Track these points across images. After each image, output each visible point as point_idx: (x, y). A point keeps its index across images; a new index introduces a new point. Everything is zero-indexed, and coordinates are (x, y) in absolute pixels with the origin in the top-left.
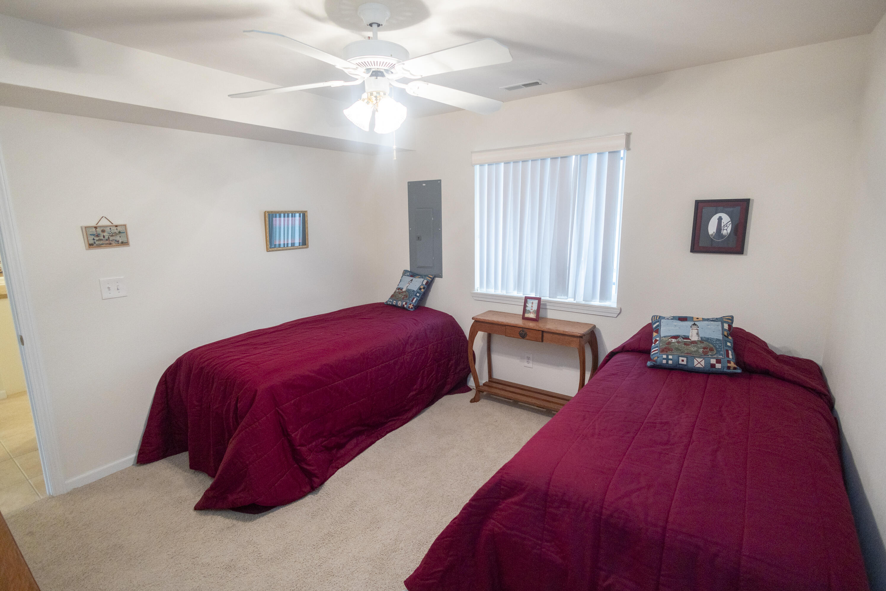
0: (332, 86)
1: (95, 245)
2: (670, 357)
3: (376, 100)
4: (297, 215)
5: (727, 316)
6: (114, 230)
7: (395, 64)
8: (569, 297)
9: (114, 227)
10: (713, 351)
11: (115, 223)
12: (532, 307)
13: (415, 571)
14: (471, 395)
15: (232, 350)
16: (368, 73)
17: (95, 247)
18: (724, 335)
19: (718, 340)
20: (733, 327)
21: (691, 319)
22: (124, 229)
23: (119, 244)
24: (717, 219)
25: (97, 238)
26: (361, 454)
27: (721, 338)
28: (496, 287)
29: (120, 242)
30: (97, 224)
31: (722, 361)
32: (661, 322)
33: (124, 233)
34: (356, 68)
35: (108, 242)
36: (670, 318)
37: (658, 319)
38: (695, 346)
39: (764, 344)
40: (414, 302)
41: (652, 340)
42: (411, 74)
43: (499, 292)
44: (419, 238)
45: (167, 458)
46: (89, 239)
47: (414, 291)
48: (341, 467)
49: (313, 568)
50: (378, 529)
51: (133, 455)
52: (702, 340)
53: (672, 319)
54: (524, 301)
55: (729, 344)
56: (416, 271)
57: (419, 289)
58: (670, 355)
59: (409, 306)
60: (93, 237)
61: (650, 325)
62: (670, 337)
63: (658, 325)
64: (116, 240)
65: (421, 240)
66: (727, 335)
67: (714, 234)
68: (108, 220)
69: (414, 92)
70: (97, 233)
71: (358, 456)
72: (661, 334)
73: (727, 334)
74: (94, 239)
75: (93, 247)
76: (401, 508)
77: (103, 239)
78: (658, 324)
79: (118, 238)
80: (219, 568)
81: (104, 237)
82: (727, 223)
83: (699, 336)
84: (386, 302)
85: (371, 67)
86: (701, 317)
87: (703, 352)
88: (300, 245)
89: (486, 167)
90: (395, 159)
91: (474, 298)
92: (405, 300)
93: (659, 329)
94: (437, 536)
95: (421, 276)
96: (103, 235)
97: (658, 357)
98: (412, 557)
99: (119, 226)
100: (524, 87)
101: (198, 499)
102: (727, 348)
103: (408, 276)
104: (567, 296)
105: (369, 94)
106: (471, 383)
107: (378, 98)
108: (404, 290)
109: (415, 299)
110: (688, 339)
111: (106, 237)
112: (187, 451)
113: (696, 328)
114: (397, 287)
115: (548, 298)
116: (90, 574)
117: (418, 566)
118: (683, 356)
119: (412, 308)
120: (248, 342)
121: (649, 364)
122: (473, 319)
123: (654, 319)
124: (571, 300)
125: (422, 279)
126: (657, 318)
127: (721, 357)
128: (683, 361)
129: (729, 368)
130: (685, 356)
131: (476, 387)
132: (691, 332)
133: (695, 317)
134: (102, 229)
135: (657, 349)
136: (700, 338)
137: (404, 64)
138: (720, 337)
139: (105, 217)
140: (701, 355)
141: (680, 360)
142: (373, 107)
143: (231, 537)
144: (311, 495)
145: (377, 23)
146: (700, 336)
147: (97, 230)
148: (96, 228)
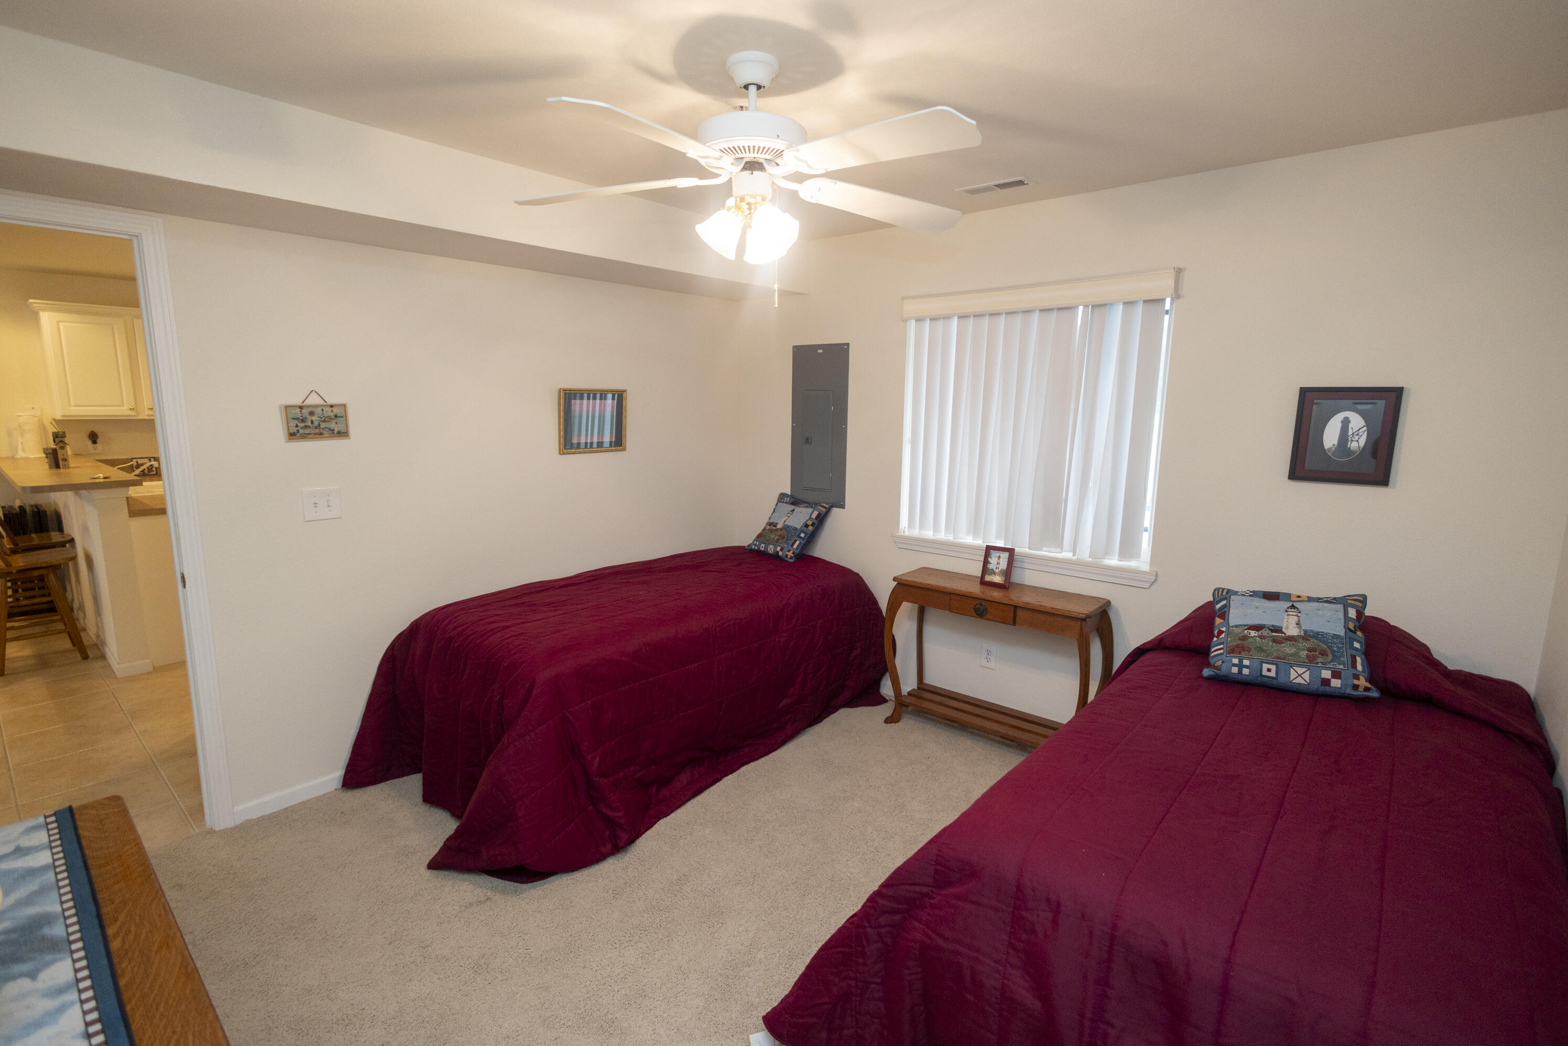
0: (678, 187)
1: (298, 435)
2: (1246, 662)
3: (750, 209)
4: (610, 396)
5: (1355, 595)
6: (328, 412)
7: (783, 151)
8: (1064, 549)
9: (329, 407)
10: (1327, 655)
11: (330, 402)
12: (998, 563)
13: (782, 1001)
14: (886, 710)
15: (498, 612)
16: (737, 166)
17: (299, 439)
18: (1349, 629)
19: (1335, 636)
20: (1366, 615)
21: (1287, 597)
22: (342, 411)
23: (333, 435)
24: (1340, 422)
25: (302, 425)
26: (697, 797)
27: (1343, 634)
28: (936, 528)
29: (336, 431)
30: (303, 402)
31: (1343, 675)
32: (1231, 600)
33: (342, 417)
34: (719, 157)
35: (317, 431)
36: (1247, 593)
37: (1224, 593)
38: (1293, 644)
39: (1423, 649)
40: (795, 546)
41: (1212, 632)
42: (808, 166)
43: (942, 536)
44: (807, 440)
45: (389, 781)
46: (289, 425)
47: (795, 529)
48: (663, 817)
49: (612, 981)
50: (720, 925)
51: (338, 774)
52: (1307, 636)
53: (1250, 596)
54: (984, 554)
55: (1357, 645)
56: (800, 495)
57: (805, 526)
58: (1246, 658)
59: (787, 553)
60: (296, 422)
61: (1209, 605)
62: (1246, 627)
63: (1225, 605)
64: (329, 429)
65: (811, 444)
66: (1353, 629)
67: (1334, 449)
68: (319, 395)
69: (812, 197)
70: (302, 416)
71: (692, 801)
72: (1230, 620)
73: (1354, 627)
74: (297, 426)
75: (295, 437)
76: (761, 894)
77: (311, 425)
78: (1224, 602)
79: (332, 425)
80: (462, 966)
81: (312, 422)
82: (1359, 430)
83: (1300, 628)
84: (749, 546)
85: (744, 155)
86: (1305, 593)
87: (1308, 657)
88: (611, 446)
89: (927, 323)
90: (776, 306)
91: (897, 544)
92: (780, 543)
93: (1227, 611)
94: (820, 945)
95: (809, 504)
96: (310, 420)
97: (1223, 662)
98: (776, 978)
99: (336, 405)
100: (997, 188)
101: (434, 851)
102: (1354, 652)
103: (786, 503)
104: (1062, 547)
105: (738, 199)
106: (886, 688)
107: (753, 207)
108: (779, 526)
109: (797, 543)
110: (1281, 632)
111: (316, 423)
112: (421, 772)
113: (1295, 614)
114: (767, 520)
115: (1026, 550)
116: (264, 957)
117: (787, 992)
118: (1269, 661)
119: (791, 558)
120: (526, 599)
121: (1206, 672)
122: (895, 579)
123: (1218, 594)
124: (1067, 555)
125: (811, 510)
126: (1222, 592)
127: (1341, 667)
128: (1269, 670)
129: (1356, 687)
130: (1274, 662)
131: (896, 697)
132: (1286, 620)
133: (1294, 593)
134: (310, 409)
135: (1222, 646)
136: (1302, 632)
137: (798, 150)
138: (1341, 632)
139: (316, 392)
140: (1303, 663)
141: (1263, 669)
142: (744, 220)
143: (483, 918)
144: (613, 860)
145: (757, 85)
146: (1302, 628)
147: (303, 411)
148: (301, 408)
